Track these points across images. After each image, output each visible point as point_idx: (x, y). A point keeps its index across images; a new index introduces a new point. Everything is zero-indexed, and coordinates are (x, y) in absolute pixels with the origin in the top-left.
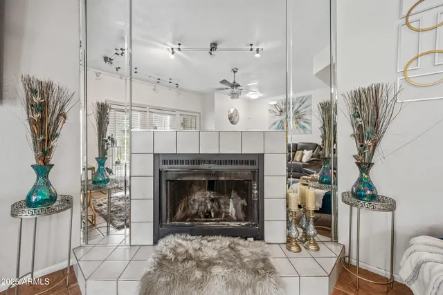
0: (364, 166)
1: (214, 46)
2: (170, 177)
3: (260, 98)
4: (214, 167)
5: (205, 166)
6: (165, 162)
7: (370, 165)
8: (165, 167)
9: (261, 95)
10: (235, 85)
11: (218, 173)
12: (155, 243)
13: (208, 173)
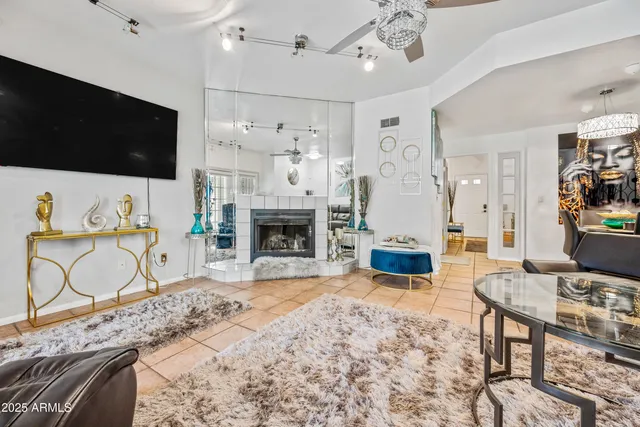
0: (363, 215)
1: (280, 126)
2: (260, 223)
3: (320, 159)
4: (286, 217)
5: (281, 217)
6: (258, 214)
7: (365, 214)
8: (258, 217)
9: (320, 156)
10: (296, 153)
11: (289, 220)
12: (252, 262)
13: (282, 220)
